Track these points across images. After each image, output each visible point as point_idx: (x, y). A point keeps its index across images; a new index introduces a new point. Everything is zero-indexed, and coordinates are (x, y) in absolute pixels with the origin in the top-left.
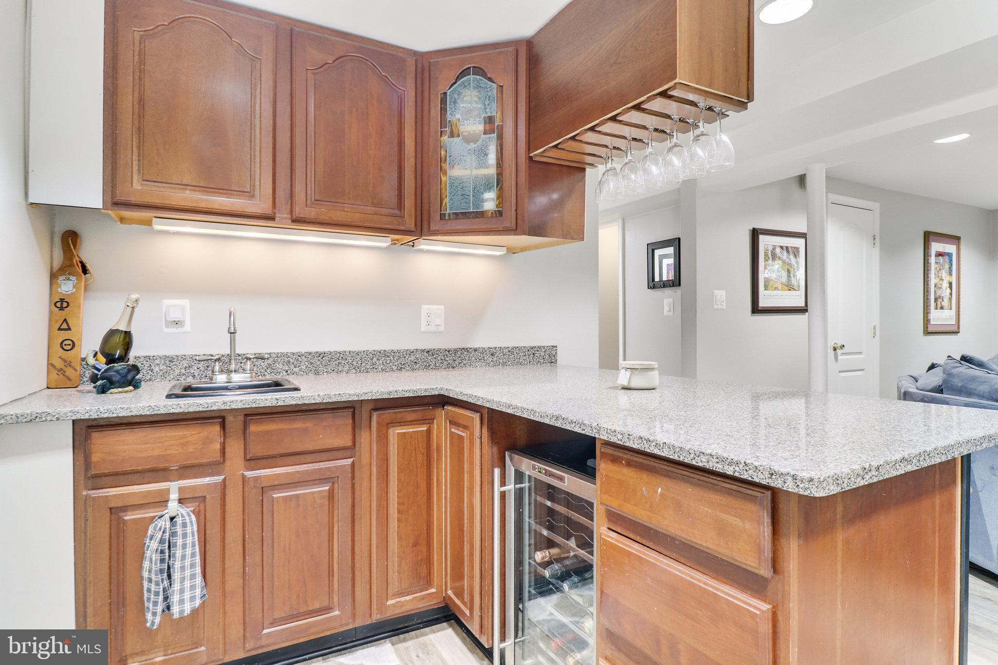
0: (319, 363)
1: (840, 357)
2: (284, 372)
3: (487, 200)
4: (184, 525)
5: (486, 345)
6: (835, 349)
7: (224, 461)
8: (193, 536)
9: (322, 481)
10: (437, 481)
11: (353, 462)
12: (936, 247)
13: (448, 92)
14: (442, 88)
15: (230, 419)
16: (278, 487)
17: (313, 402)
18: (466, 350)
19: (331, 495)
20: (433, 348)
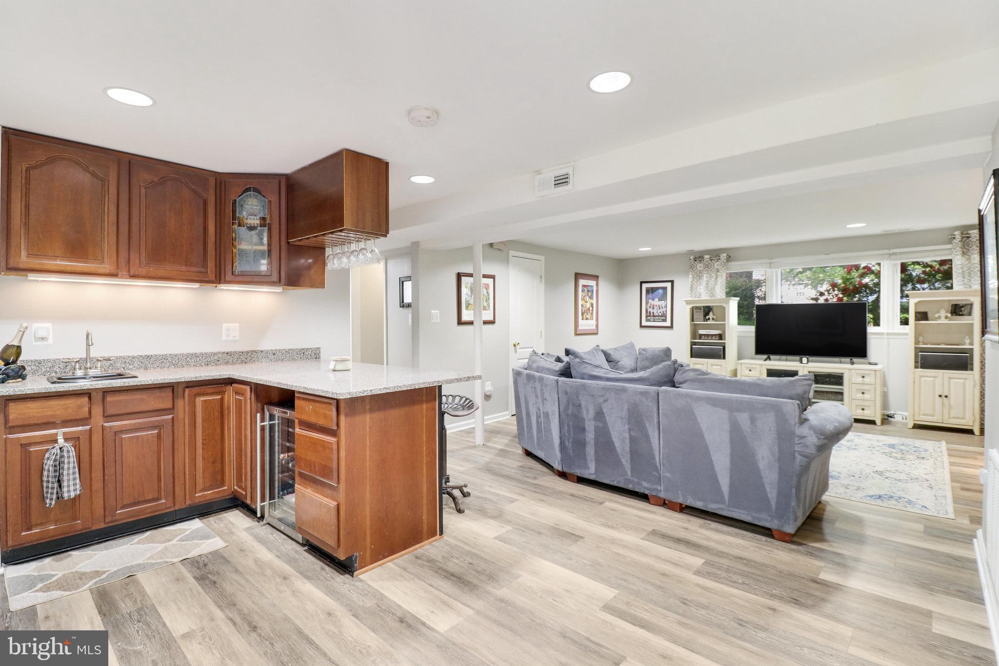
0: (147, 362)
1: (518, 350)
2: (122, 369)
3: (262, 264)
4: (68, 452)
5: (269, 349)
6: (515, 346)
7: (91, 418)
8: (74, 458)
9: (153, 427)
10: (228, 426)
11: (173, 417)
12: (582, 282)
13: (237, 200)
14: (233, 197)
15: (94, 394)
16: (125, 432)
17: (147, 383)
18: (256, 352)
19: (159, 436)
20: (231, 351)
